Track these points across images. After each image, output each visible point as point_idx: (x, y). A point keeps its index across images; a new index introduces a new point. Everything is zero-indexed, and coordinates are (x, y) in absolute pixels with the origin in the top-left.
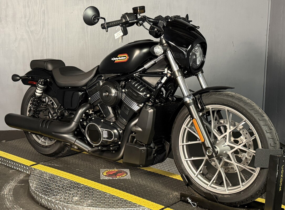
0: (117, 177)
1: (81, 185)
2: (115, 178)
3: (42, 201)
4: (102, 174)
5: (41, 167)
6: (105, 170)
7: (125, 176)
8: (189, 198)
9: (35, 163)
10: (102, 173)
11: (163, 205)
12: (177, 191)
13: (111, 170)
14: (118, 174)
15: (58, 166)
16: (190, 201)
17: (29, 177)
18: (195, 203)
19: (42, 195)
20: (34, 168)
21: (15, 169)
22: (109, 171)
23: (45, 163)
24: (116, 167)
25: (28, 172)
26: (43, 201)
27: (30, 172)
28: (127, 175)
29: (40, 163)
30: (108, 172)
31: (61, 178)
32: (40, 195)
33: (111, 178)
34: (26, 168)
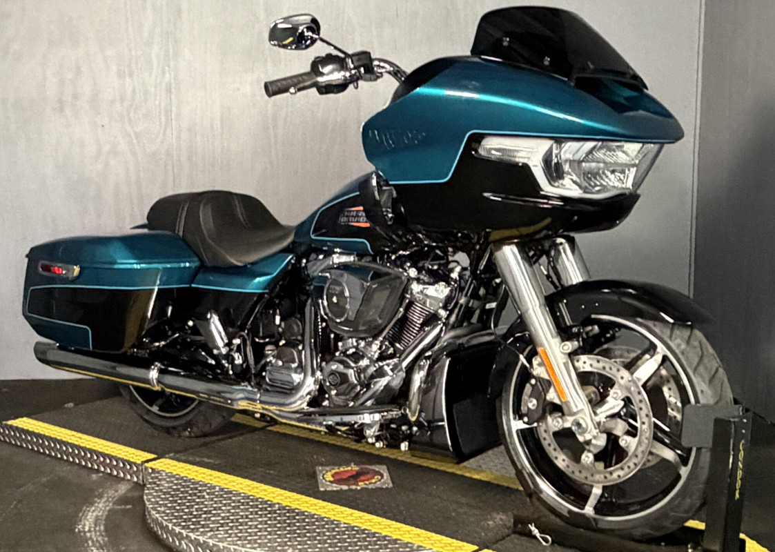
0: (360, 484)
1: (275, 504)
2: (354, 487)
3: (180, 543)
4: (321, 478)
5: (168, 466)
6: (328, 468)
7: (378, 483)
8: (535, 526)
9: (153, 456)
10: (322, 475)
11: (473, 543)
12: (503, 512)
13: (342, 469)
14: (362, 478)
15: (212, 461)
16: (536, 532)
17: (143, 490)
18: (548, 537)
19: (182, 531)
20: (151, 468)
21: (103, 472)
22: (337, 470)
23: (178, 456)
24: (354, 462)
25: (137, 477)
26: (185, 543)
27: (143, 477)
28: (382, 479)
29: (167, 456)
30: (336, 473)
31: (223, 489)
32: (175, 530)
33: (345, 487)
34: (131, 467)
